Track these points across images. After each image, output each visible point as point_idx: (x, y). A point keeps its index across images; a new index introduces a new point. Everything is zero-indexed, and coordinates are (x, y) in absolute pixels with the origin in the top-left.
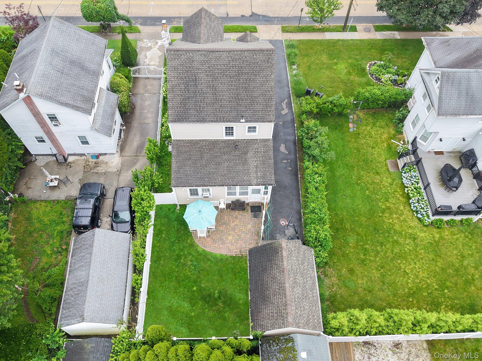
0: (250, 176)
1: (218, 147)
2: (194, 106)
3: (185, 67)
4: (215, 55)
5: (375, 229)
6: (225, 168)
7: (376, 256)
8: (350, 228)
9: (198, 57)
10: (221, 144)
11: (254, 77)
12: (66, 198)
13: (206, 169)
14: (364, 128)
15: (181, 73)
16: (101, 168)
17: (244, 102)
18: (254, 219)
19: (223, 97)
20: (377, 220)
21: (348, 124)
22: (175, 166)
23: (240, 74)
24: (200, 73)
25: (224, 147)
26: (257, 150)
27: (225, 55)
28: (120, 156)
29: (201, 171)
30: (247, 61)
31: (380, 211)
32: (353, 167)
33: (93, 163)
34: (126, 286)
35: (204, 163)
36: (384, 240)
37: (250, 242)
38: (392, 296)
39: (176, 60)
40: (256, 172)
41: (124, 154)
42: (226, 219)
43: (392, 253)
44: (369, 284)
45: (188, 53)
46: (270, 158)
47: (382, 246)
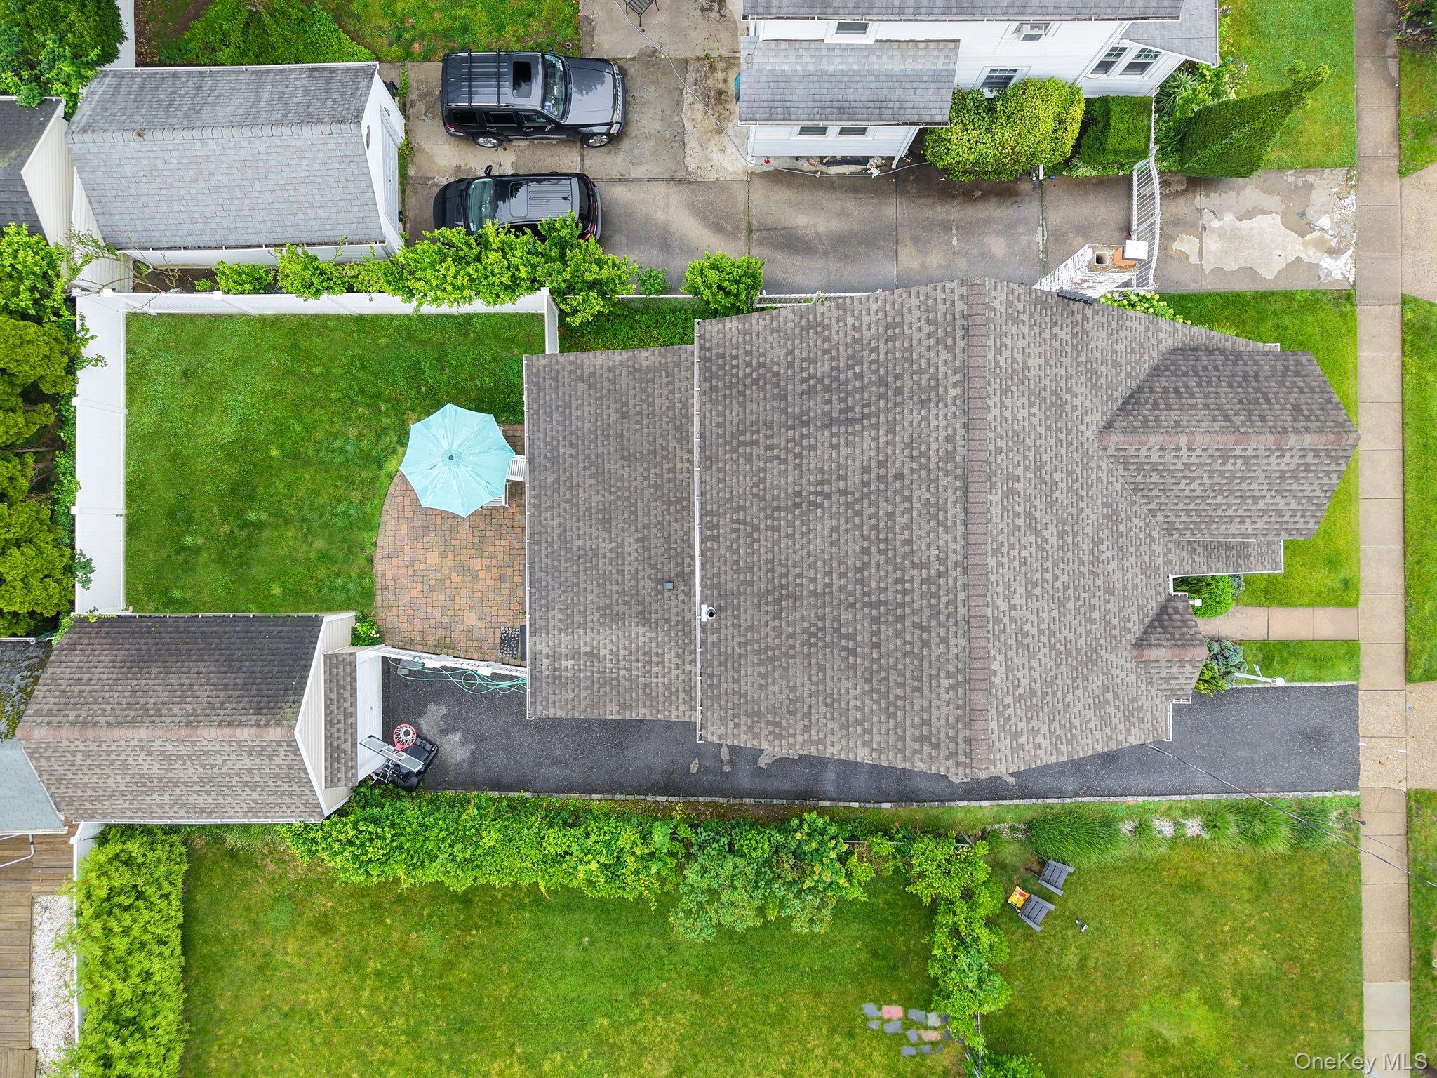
0: (560, 631)
1: (667, 517)
2: (754, 418)
3: (898, 370)
4: (952, 499)
5: (466, 1022)
6: (589, 543)
7: (375, 1009)
8: (472, 943)
9: (943, 424)
10: (678, 527)
11: (860, 670)
12: (587, 18)
13: (588, 473)
14: (877, 1057)
15: (874, 356)
16: (699, 115)
17: (771, 624)
18: (498, 634)
19: (787, 536)
20: (499, 1034)
21: (896, 1002)
22: (600, 361)
23: (874, 613)
24: (876, 439)
25: (667, 540)
26: (655, 659)
27: (952, 546)
28: (752, 174)
29: (581, 457)
30: (926, 644)
31: (530, 1050)
32: (705, 990)
33: (721, 85)
34: (221, 248)
35: (607, 466)
36: (427, 1044)
37: (416, 621)
38: (249, 1034)
39: (927, 329)
40: (576, 655)
41: (759, 187)
42: (497, 543)
43: (382, 1062)
44: (284, 972)
45: (958, 377)
46: (624, 707)
47: (406, 1033)
